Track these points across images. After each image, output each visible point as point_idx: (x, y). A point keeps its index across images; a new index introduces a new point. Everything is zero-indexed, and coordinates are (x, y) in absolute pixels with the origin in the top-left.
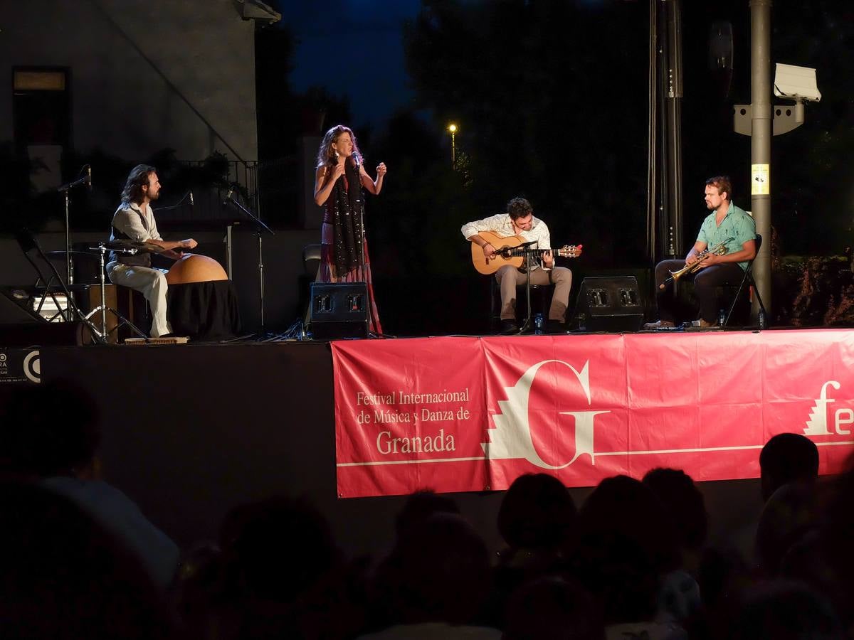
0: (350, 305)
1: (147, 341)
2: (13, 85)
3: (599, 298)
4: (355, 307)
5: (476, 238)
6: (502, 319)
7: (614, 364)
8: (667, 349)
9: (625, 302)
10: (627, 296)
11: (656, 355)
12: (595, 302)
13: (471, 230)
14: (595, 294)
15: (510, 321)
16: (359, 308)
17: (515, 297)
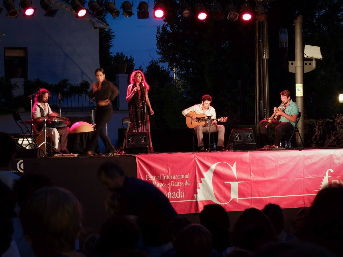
0: (141, 141)
1: (63, 156)
2: (5, 56)
3: (238, 137)
4: (143, 142)
5: (188, 115)
6: (199, 146)
7: (245, 163)
8: (266, 157)
9: (248, 139)
10: (249, 136)
11: (261, 159)
12: (237, 139)
13: (186, 112)
14: (237, 136)
15: (202, 147)
16: (144, 142)
17: (203, 138)
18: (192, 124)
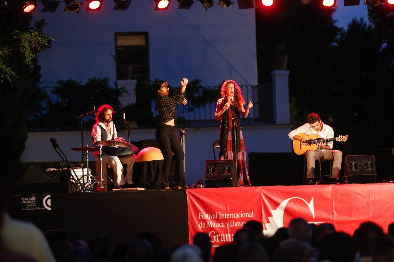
0: (224, 171)
1: (121, 190)
2: (116, 44)
3: (354, 166)
4: (227, 172)
5: (296, 137)
6: (308, 178)
8: (355, 193)
10: (369, 165)
11: (348, 195)
12: (352, 168)
13: (293, 134)
14: (352, 164)
15: (310, 179)
16: (228, 173)
17: (314, 167)
18: (301, 149)
